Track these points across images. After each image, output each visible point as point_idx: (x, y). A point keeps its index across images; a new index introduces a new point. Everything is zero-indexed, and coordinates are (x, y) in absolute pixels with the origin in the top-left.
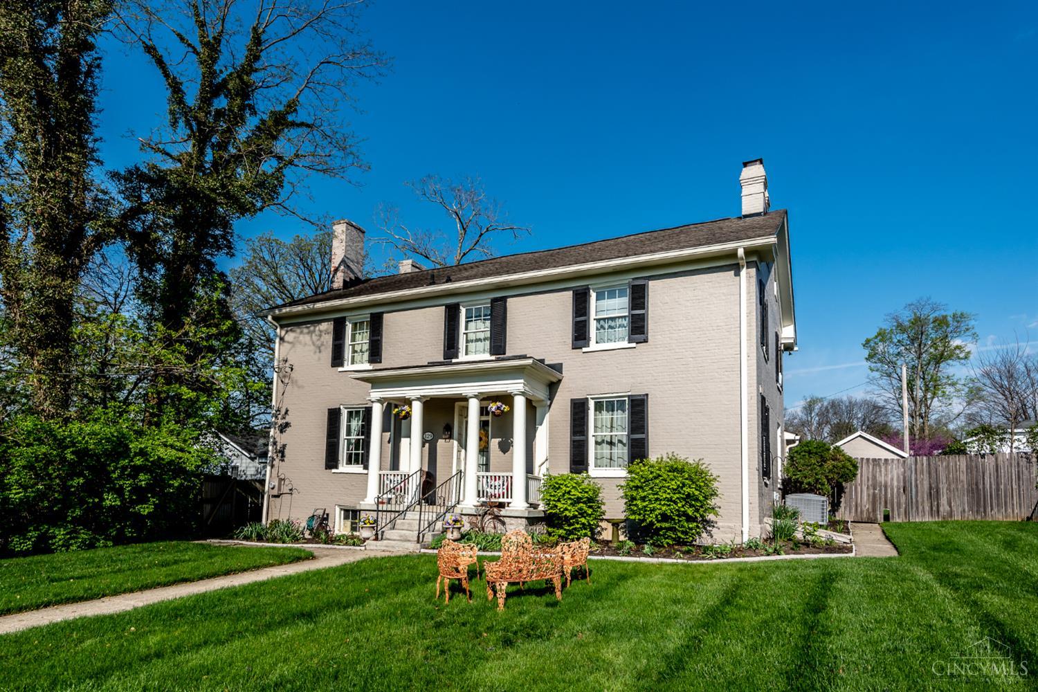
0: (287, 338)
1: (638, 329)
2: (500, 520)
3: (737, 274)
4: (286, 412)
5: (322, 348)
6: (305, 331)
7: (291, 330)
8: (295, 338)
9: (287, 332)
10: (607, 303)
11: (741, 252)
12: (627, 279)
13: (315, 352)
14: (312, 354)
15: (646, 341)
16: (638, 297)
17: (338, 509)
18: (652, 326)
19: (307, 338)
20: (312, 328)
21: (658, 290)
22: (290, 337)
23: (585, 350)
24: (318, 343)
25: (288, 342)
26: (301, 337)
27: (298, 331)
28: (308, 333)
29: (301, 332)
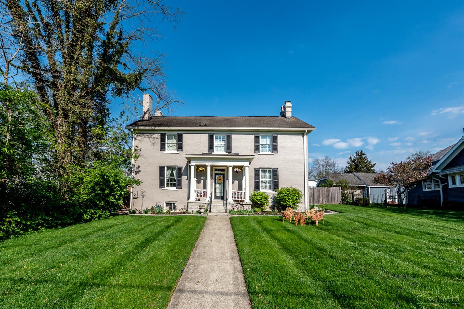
0: (137, 138)
1: (275, 149)
2: (243, 206)
3: (303, 136)
4: (139, 167)
5: (155, 144)
6: (146, 136)
7: (139, 135)
8: (141, 139)
9: (137, 136)
10: (265, 140)
11: (306, 131)
12: (272, 133)
13: (152, 145)
14: (150, 145)
15: (277, 153)
16: (275, 139)
17: (164, 203)
18: (279, 148)
19: (148, 140)
20: (150, 136)
21: (281, 138)
22: (139, 138)
23: (259, 154)
24: (153, 142)
25: (138, 140)
26: (145, 139)
27: (143, 136)
28: (148, 138)
29: (145, 137)
